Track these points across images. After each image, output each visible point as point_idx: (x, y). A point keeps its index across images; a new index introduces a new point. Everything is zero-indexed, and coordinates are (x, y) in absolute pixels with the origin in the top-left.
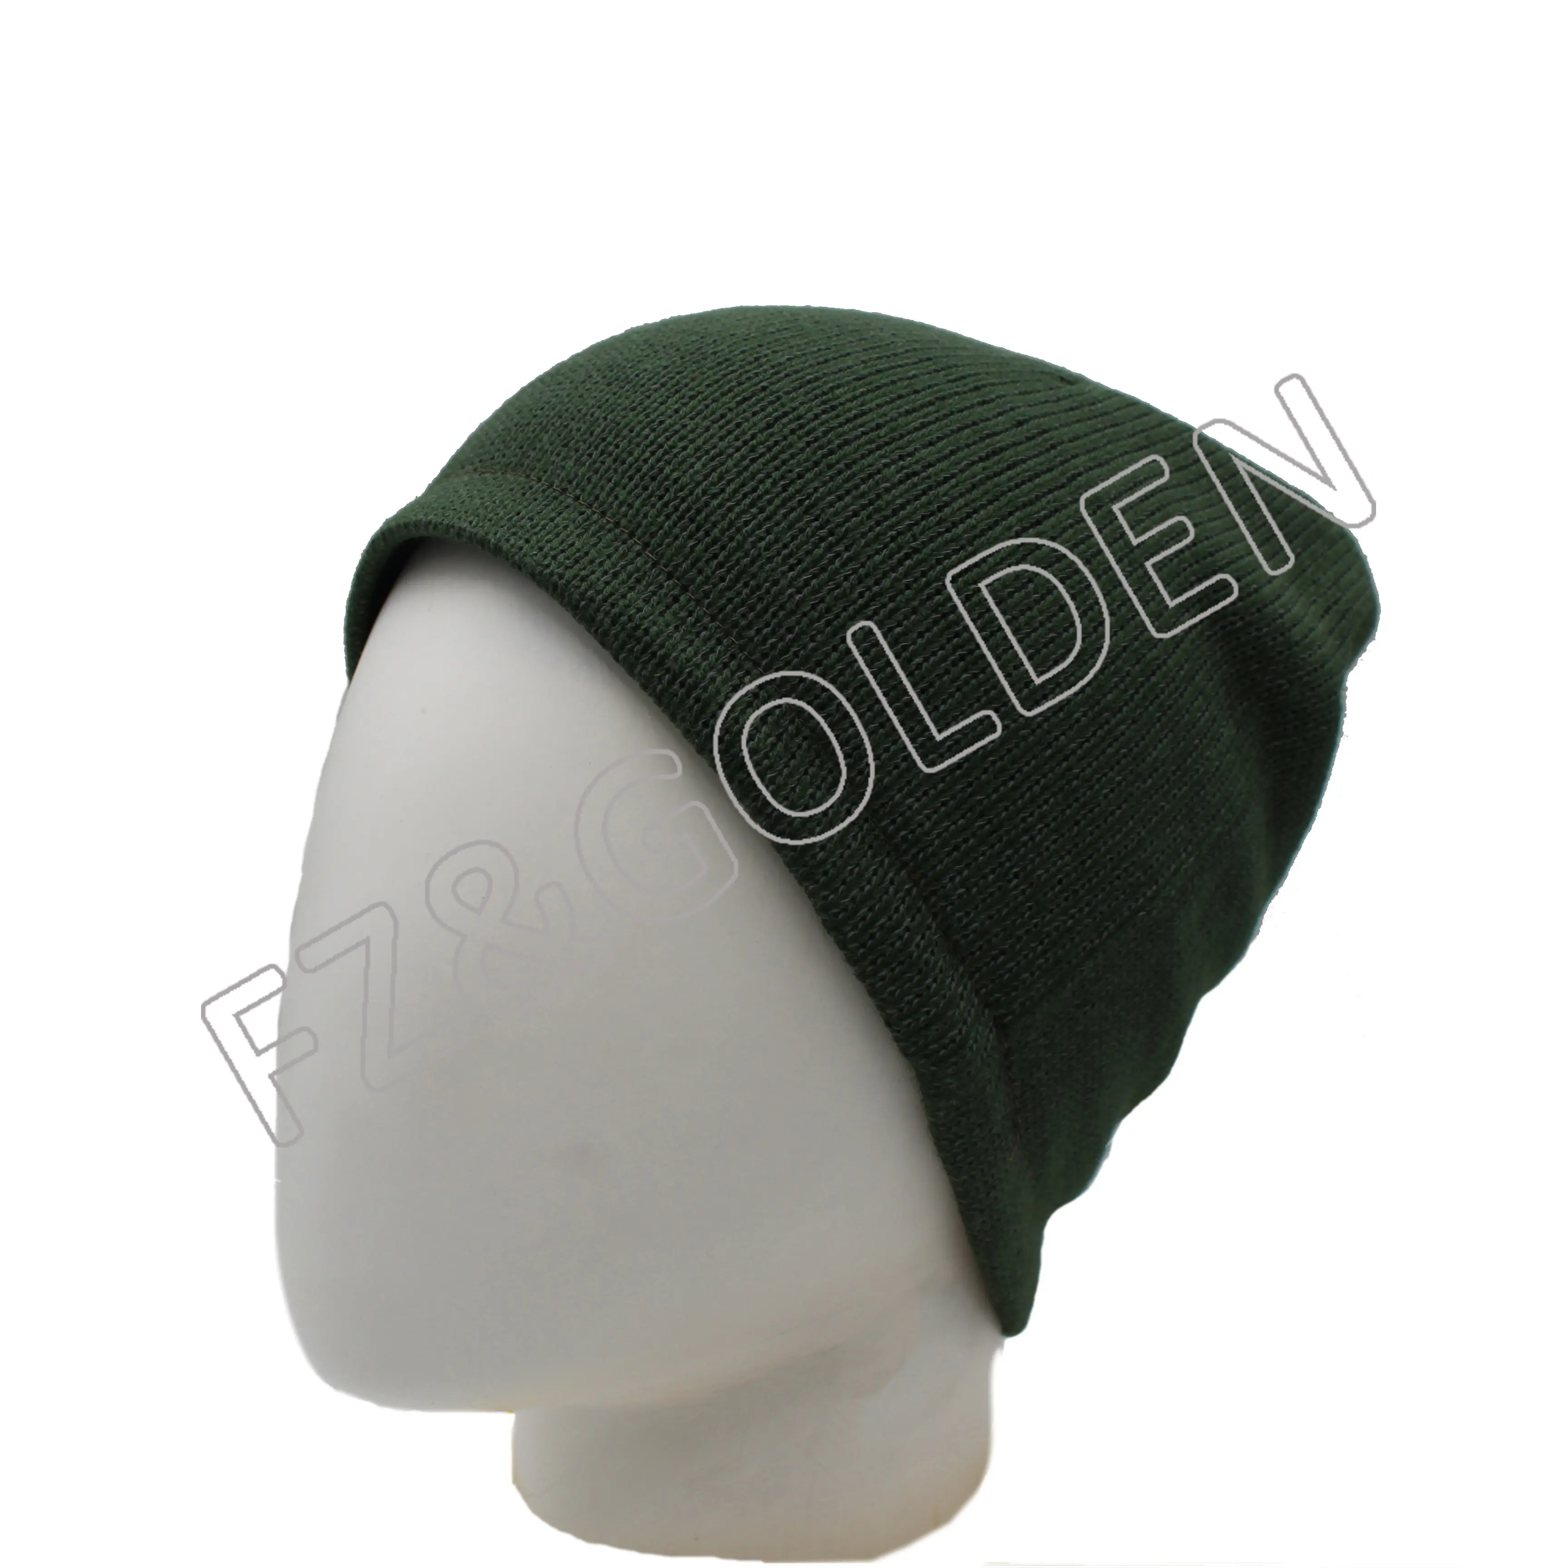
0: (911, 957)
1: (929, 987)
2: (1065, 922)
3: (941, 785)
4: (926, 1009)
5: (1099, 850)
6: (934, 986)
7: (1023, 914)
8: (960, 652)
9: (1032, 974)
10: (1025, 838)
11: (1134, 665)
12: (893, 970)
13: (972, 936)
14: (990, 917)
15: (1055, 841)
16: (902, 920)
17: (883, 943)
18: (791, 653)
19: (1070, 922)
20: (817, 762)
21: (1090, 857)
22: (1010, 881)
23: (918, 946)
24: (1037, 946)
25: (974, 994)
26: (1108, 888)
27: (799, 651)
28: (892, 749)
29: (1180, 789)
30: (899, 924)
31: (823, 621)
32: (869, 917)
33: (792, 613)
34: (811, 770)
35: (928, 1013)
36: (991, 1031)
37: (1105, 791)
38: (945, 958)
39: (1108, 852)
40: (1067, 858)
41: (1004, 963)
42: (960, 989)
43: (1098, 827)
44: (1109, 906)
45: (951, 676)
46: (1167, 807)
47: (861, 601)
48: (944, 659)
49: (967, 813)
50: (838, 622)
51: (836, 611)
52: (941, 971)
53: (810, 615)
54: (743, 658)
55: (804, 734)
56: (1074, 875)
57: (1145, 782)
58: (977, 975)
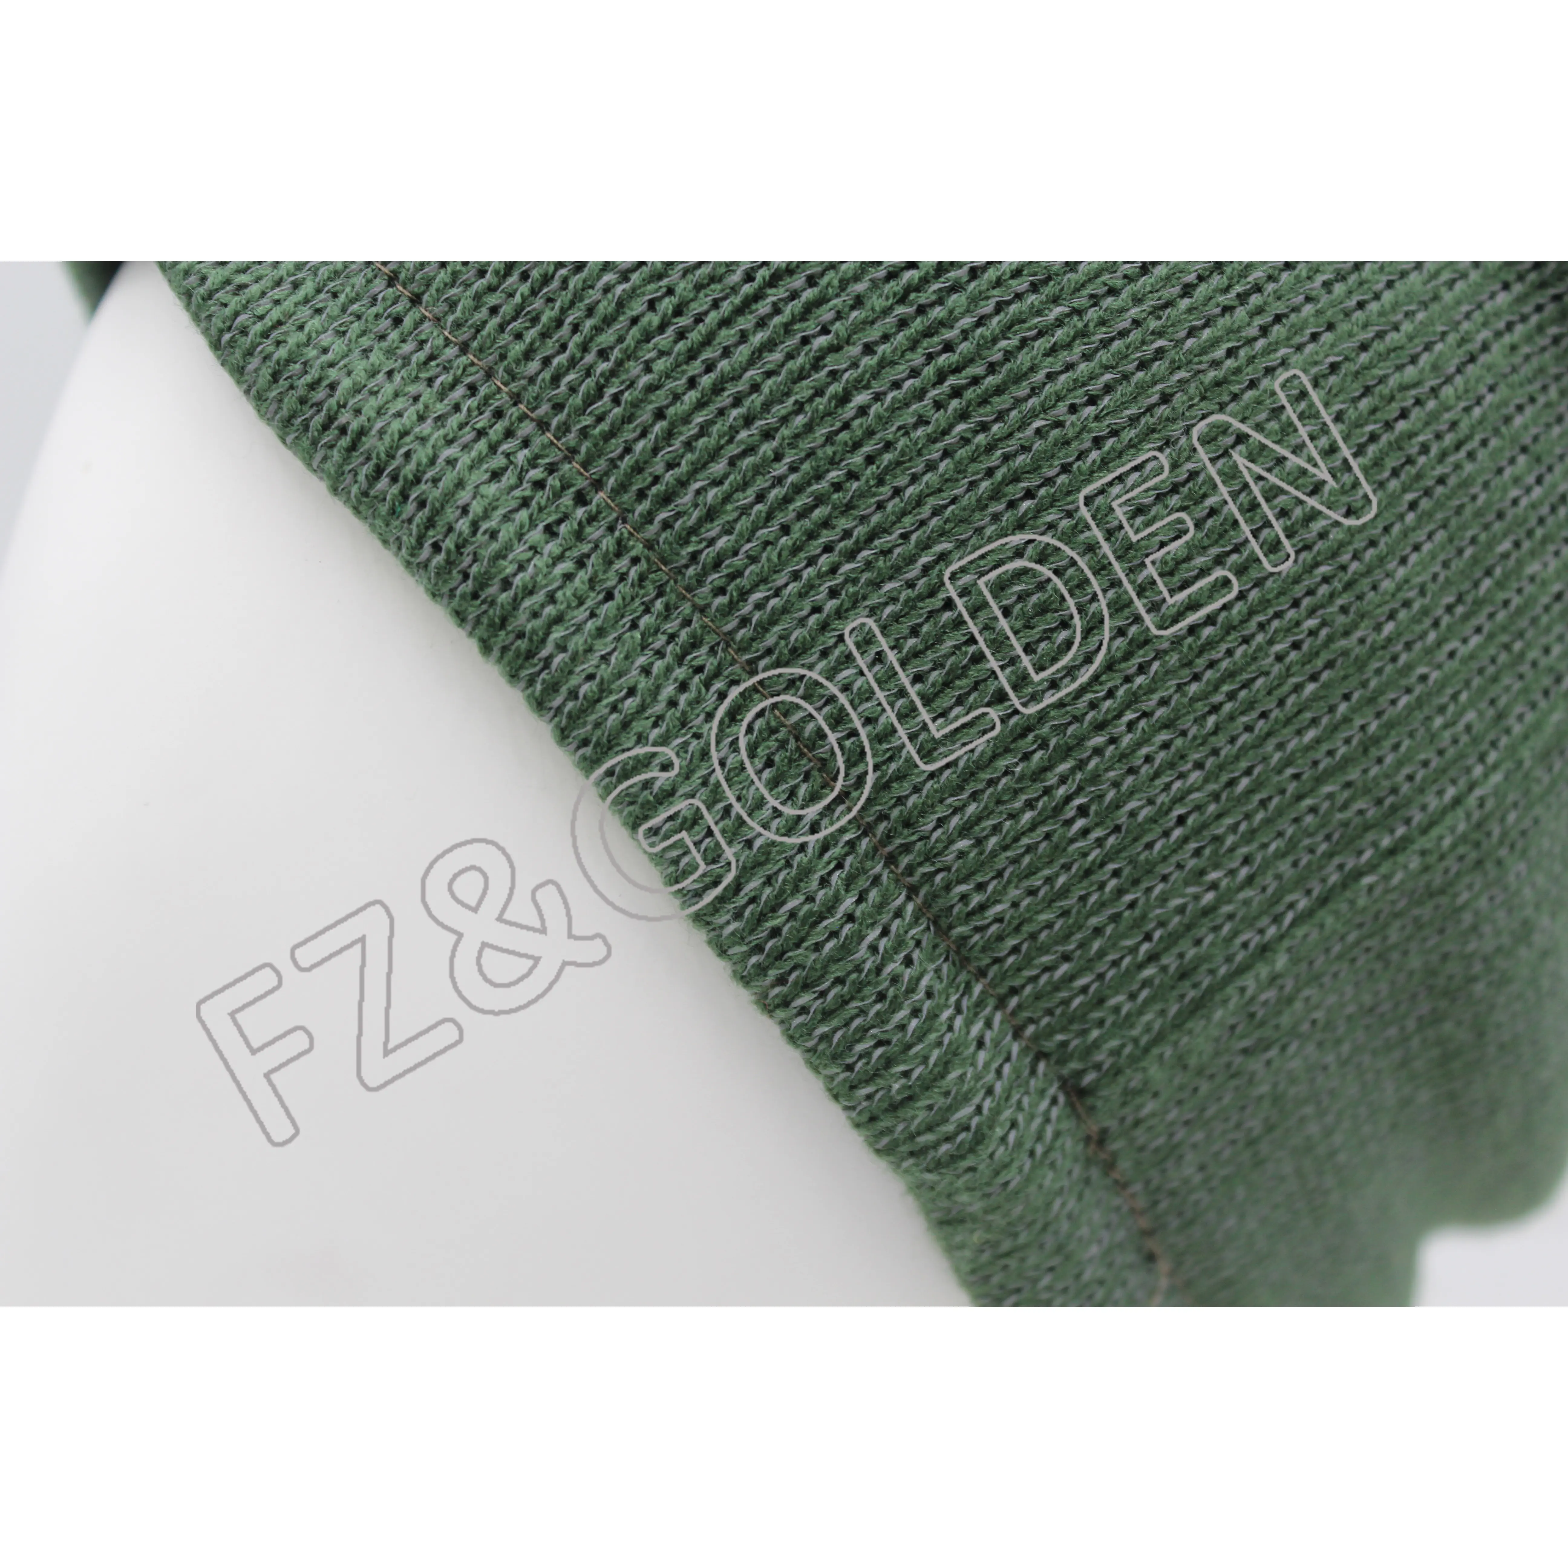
0: (858, 969)
1: (902, 1027)
2: (1197, 898)
3: (912, 642)
4: (902, 1068)
5: (1265, 759)
6: (914, 1023)
7: (1102, 886)
8: (952, 380)
9: (1132, 997)
10: (1099, 740)
11: (1355, 400)
12: (823, 994)
13: (994, 928)
14: (1032, 892)
15: (1166, 746)
16: (837, 900)
17: (798, 946)
18: (606, 398)
19: (1210, 896)
20: (659, 605)
21: (1248, 772)
22: (1069, 823)
23: (873, 949)
24: (1140, 943)
25: (1009, 1037)
26: (1290, 831)
27: (622, 392)
28: (805, 575)
29: (1465, 641)
30: (830, 908)
31: (670, 331)
32: (764, 898)
33: (608, 321)
34: (646, 621)
35: (906, 1074)
36: (1054, 1101)
37: (1278, 648)
38: (937, 971)
39: (1288, 762)
40: (1195, 776)
41: (1070, 978)
42: (976, 1029)
43: (1264, 715)
44: (1295, 864)
45: (930, 429)
46: (1435, 675)
47: (747, 289)
48: (920, 394)
49: (969, 694)
50: (700, 332)
51: (696, 308)
52: (929, 995)
53: (645, 321)
54: (516, 415)
55: (633, 553)
56: (1212, 808)
57: (1378, 628)
58: (1014, 1002)
